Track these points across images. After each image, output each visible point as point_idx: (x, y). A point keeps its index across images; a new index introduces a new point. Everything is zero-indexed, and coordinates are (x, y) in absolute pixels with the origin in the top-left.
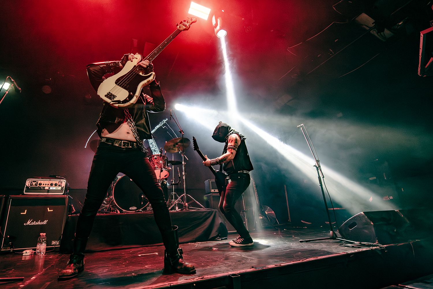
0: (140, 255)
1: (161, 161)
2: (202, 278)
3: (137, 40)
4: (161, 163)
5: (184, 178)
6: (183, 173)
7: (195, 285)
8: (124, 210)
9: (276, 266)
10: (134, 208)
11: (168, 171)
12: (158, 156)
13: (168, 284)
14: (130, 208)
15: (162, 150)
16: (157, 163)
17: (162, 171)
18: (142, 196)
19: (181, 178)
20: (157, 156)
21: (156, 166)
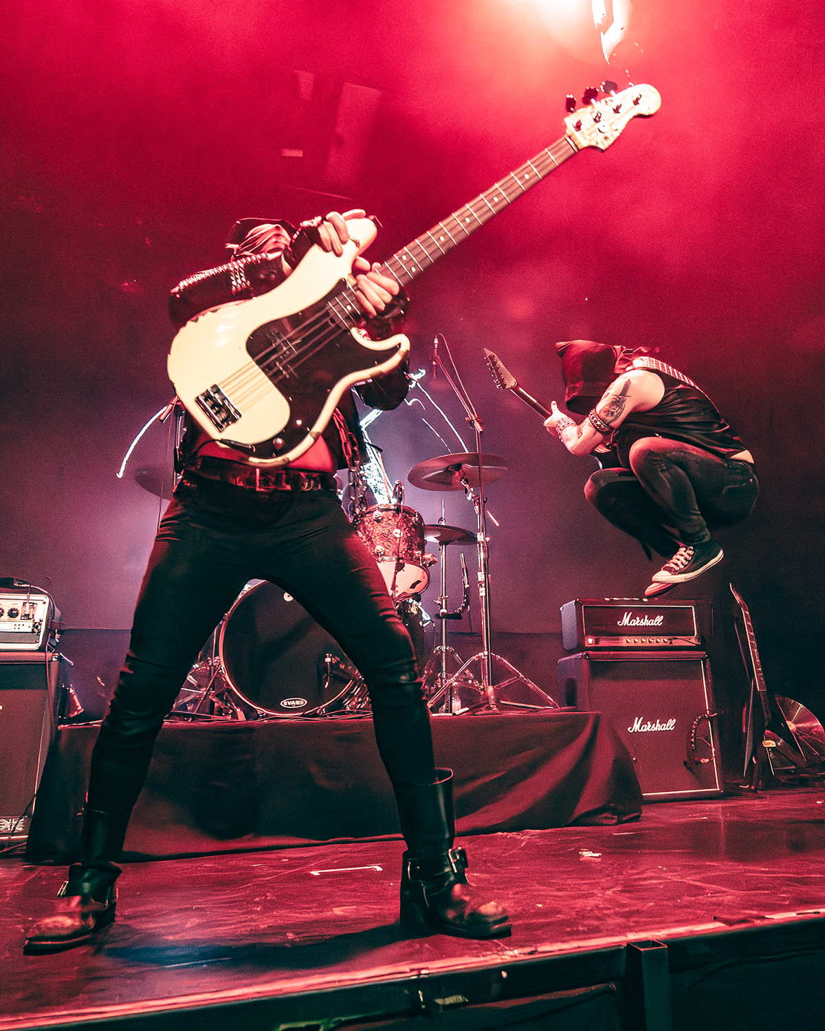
0: (316, 873)
1: (399, 531)
2: (531, 953)
3: (312, 76)
4: (398, 536)
5: (483, 594)
6: (481, 576)
7: (504, 974)
8: (260, 710)
9: (800, 916)
10: (298, 703)
11: (425, 568)
12: (388, 510)
13: (412, 970)
14: (284, 703)
15: (401, 489)
16: (384, 537)
17: (399, 567)
18: (328, 660)
19: (470, 594)
20: (382, 510)
21: (379, 548)
